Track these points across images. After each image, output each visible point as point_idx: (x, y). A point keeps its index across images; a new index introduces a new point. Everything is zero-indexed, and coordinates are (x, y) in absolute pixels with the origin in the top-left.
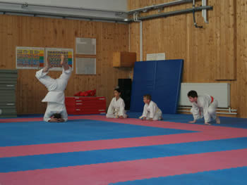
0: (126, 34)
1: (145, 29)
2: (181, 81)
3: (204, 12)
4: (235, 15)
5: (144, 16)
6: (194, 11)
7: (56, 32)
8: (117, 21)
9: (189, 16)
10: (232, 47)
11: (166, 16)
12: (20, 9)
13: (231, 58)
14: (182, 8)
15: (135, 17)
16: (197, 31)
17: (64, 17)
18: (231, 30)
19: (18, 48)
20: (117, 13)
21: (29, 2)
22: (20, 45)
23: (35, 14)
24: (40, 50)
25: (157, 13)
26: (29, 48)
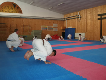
0: (64, 23)
1: (68, 22)
2: (75, 32)
3: (80, 18)
4: (86, 18)
5: (67, 19)
6: (78, 18)
7: (49, 23)
8: (62, 20)
9: (77, 19)
10: (86, 25)
11: (72, 19)
12: (42, 18)
13: (85, 28)
14: (75, 17)
15: (65, 19)
16: (78, 22)
17: (51, 19)
18: (85, 22)
19: (42, 26)
20: (62, 19)
21: (44, 17)
22: (42, 25)
23: (45, 19)
24: (46, 26)
25: (70, 18)
26: (44, 26)
